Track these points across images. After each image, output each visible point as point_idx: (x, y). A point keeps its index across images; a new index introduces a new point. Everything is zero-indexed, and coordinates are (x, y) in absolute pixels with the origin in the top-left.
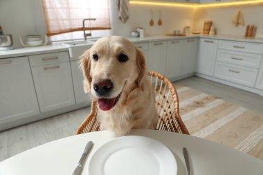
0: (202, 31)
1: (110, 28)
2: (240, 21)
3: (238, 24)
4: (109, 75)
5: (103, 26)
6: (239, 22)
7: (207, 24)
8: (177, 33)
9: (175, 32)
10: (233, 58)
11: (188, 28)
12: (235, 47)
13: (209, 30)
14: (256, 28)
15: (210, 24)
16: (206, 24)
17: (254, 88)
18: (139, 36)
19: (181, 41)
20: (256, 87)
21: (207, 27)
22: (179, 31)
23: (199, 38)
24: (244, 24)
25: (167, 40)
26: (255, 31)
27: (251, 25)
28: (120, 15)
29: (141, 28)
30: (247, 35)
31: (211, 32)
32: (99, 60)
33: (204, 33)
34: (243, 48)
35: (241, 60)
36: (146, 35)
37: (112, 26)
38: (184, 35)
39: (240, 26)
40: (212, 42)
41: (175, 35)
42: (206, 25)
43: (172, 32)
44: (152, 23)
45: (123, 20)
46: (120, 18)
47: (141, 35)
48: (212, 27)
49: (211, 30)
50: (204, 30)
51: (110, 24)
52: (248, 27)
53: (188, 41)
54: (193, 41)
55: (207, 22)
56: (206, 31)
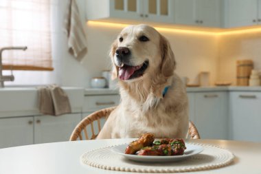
7: (243, 65)
11: (205, 74)
13: (248, 77)
15: (250, 65)
18: (106, 86)
21: (243, 72)
23: (227, 91)
28: (70, 45)
31: (253, 81)
33: (238, 84)
37: (54, 65)
40: (254, 97)
45: (75, 54)
46: (71, 51)
48: (253, 72)
49: (252, 77)
50: (238, 77)
51: (50, 61)
53: (206, 96)
54: (216, 96)
55: (241, 63)
56: (242, 80)
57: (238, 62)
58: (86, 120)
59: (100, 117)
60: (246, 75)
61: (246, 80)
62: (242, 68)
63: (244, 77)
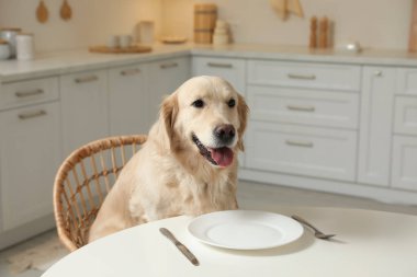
0: (190, 34)
2: (292, 7)
3: (287, 14)
6: (290, 8)
7: (205, 13)
8: (124, 44)
9: (117, 39)
10: (291, 108)
11: (148, 24)
12: (292, 77)
13: (212, 31)
14: (333, 24)
15: (213, 12)
17: (356, 183)
18: (13, 57)
20: (360, 180)
21: (204, 22)
23: (189, 56)
24: (302, 15)
26: (332, 32)
27: (320, 17)
29: (18, 31)
30: (314, 44)
31: (219, 38)
32: (206, 106)
33: (197, 41)
34: (313, 78)
35: (312, 110)
36: (37, 54)
39: (294, 20)
40: (229, 66)
41: (118, 50)
43: (110, 43)
44: (42, 14)
47: (23, 54)
48: (219, 24)
49: (217, 31)
50: (197, 31)
52: (314, 23)
53: (163, 67)
54: (175, 65)
55: (201, 9)
56: (202, 35)
57: (197, 7)
58: (67, 166)
59: (83, 158)
60: (208, 27)
61: (208, 34)
62: (202, 17)
63: (204, 31)
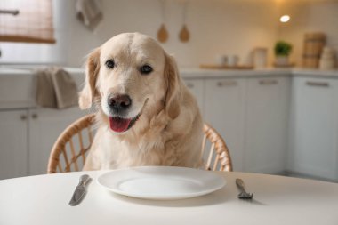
1: (51, 41)
4: (127, 90)
5: (34, 34)
8: (230, 62)
9: (226, 59)
13: (318, 56)
15: (321, 40)
16: (308, 40)
19: (242, 82)
21: (312, 49)
22: (236, 58)
23: (290, 76)
25: (204, 78)
28: (79, 8)
31: (325, 62)
32: (115, 69)
33: (304, 64)
37: (57, 36)
38: (251, 68)
40: (325, 85)
41: (225, 67)
42: (310, 45)
43: (217, 60)
44: (163, 36)
45: (87, 22)
46: (80, 17)
48: (326, 50)
49: (323, 56)
51: (51, 30)
53: (262, 83)
54: (275, 82)
55: (310, 37)
56: (309, 60)
57: (307, 35)
60: (316, 53)
61: (315, 60)
63: (312, 56)
